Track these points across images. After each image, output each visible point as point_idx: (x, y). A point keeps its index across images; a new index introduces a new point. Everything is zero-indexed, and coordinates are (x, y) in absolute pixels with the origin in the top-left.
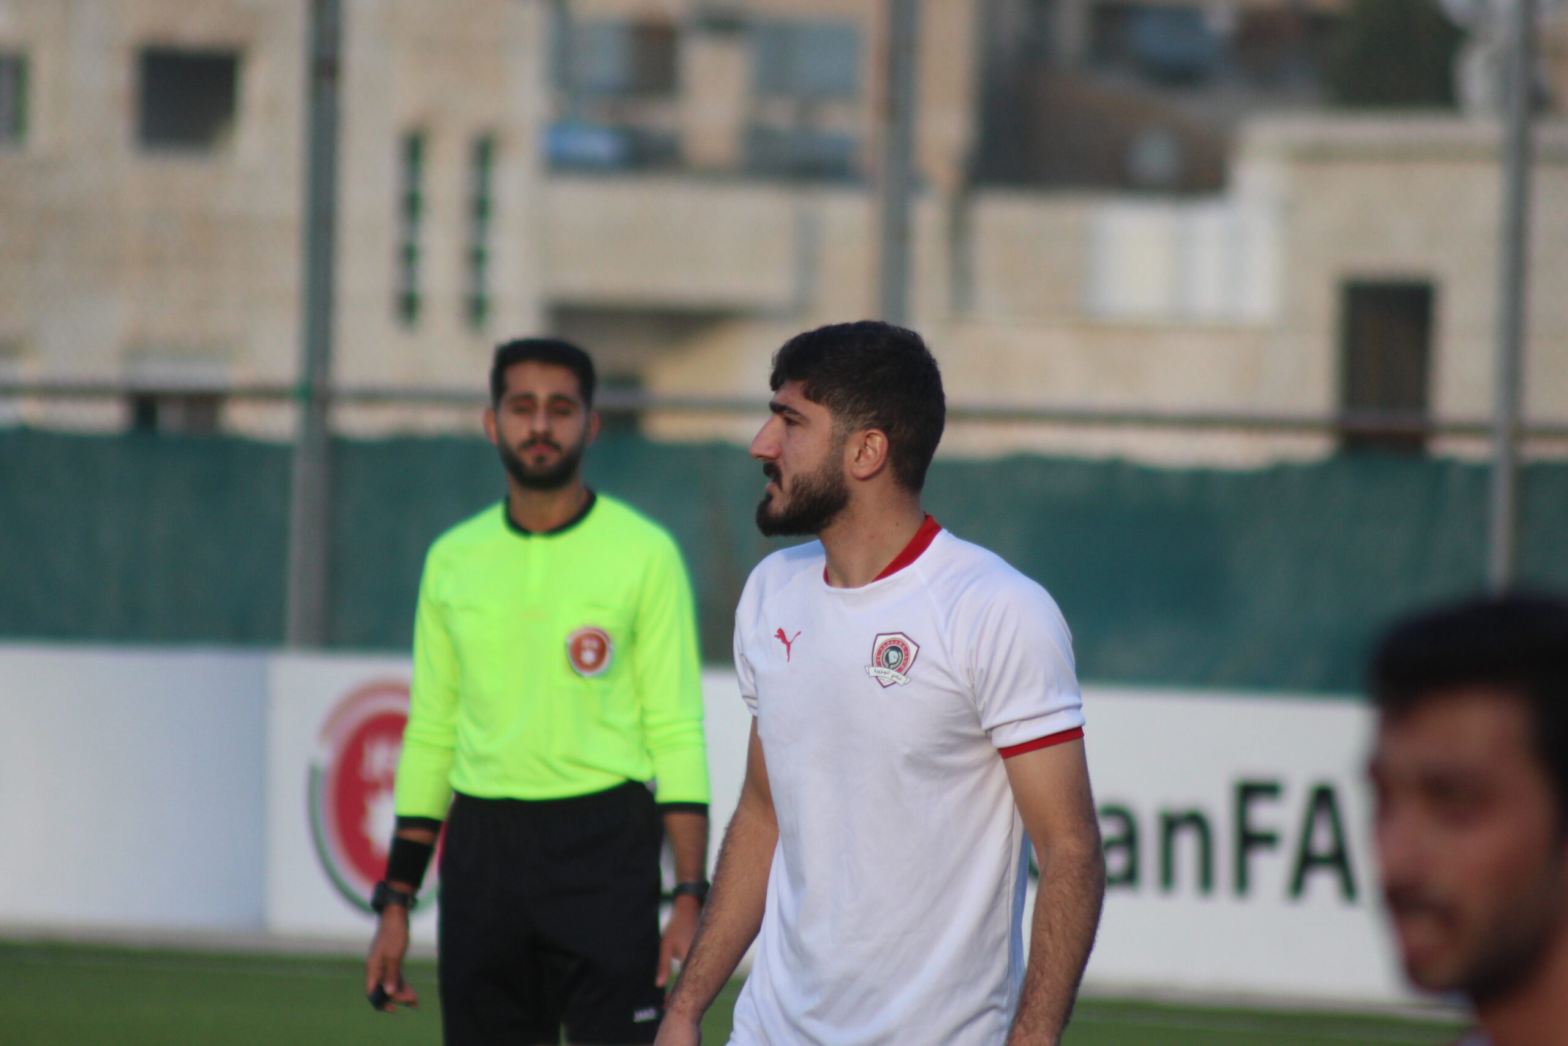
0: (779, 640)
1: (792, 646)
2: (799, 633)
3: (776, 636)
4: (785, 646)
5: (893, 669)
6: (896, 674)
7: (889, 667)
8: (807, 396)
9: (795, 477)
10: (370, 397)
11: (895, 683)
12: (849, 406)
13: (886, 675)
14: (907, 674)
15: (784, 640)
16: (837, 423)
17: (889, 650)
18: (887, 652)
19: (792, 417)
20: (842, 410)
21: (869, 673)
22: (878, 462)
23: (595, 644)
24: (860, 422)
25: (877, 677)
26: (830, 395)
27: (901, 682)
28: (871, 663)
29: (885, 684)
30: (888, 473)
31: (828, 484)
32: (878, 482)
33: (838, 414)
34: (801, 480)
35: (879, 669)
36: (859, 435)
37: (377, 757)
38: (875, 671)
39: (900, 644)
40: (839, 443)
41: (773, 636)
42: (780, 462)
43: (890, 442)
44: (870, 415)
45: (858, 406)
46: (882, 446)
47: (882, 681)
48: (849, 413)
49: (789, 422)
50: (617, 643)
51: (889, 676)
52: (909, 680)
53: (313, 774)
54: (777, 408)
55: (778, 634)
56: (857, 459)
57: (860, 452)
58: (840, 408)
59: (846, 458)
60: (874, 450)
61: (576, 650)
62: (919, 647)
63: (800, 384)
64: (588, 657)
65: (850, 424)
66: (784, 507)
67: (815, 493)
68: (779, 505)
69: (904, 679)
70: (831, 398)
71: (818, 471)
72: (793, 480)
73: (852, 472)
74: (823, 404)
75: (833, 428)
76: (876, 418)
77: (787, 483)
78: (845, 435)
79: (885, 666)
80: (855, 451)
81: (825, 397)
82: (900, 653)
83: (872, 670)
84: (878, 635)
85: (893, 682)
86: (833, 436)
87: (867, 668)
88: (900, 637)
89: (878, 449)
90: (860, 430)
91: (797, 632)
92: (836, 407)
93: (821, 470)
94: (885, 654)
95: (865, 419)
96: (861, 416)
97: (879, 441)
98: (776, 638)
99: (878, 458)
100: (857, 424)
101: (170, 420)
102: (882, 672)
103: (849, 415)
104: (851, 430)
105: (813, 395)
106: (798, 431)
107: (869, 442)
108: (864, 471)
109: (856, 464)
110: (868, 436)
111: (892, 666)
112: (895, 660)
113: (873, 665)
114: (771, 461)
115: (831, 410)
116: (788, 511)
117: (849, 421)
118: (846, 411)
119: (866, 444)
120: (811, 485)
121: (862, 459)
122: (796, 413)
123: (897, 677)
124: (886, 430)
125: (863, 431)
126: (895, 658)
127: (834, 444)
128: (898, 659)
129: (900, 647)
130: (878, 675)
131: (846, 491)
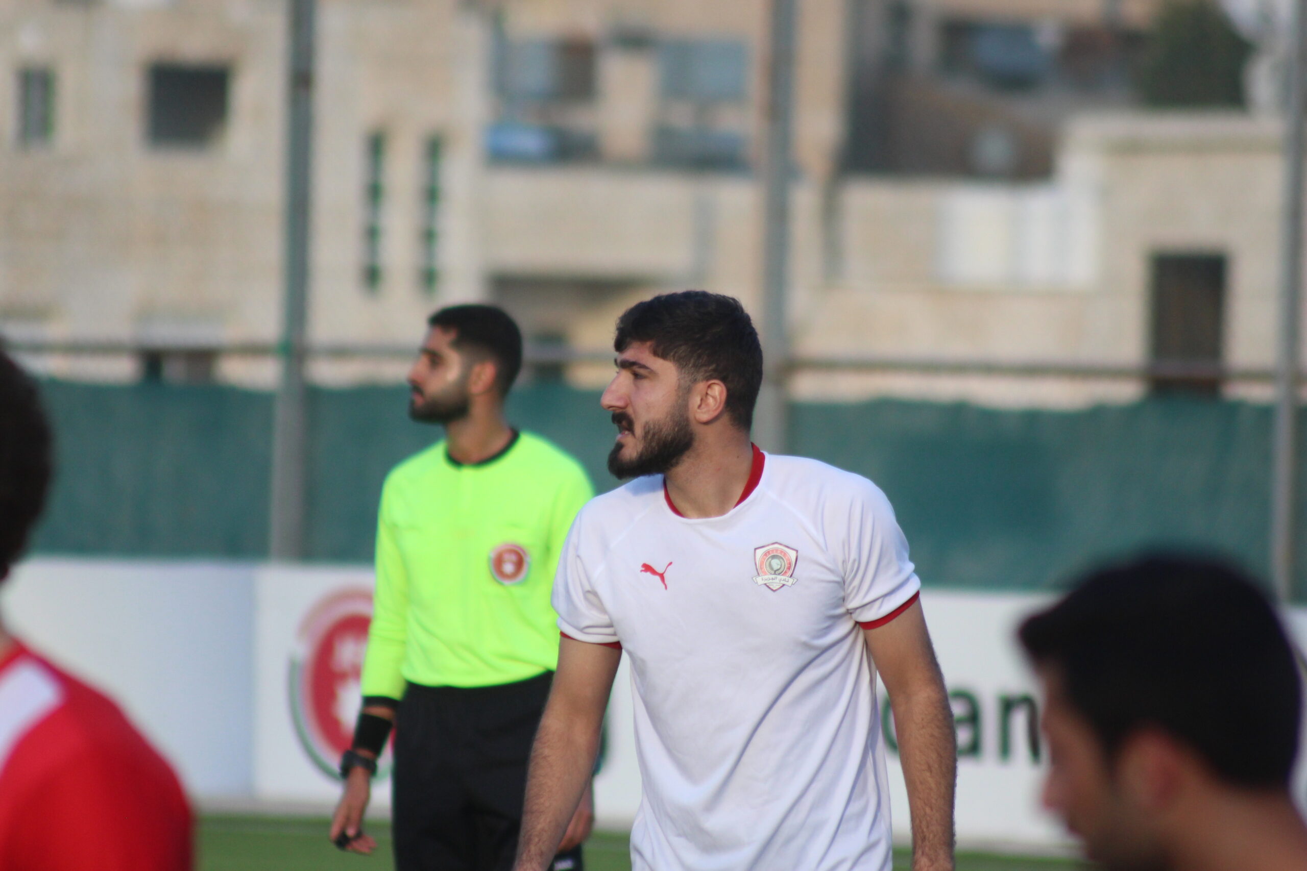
0: (648, 574)
1: (665, 575)
2: (671, 564)
3: (642, 571)
4: (657, 578)
5: (779, 574)
6: (783, 577)
7: (775, 574)
8: (655, 353)
9: (647, 423)
10: (340, 352)
11: (784, 585)
12: (692, 361)
13: (774, 581)
14: (793, 576)
15: (654, 572)
16: (683, 376)
17: (770, 559)
18: (769, 561)
19: (642, 371)
20: (686, 364)
21: (757, 583)
22: (719, 407)
23: (513, 558)
24: (702, 374)
25: (765, 584)
26: (676, 352)
27: (789, 584)
28: (756, 574)
29: (774, 589)
30: (726, 418)
31: (676, 429)
32: (718, 426)
33: (683, 368)
34: (652, 427)
35: (766, 577)
36: (701, 386)
37: (346, 652)
38: (763, 580)
39: (779, 552)
40: (685, 392)
41: (639, 571)
42: (630, 411)
43: (728, 390)
44: (711, 368)
45: (701, 361)
46: (721, 394)
47: (771, 587)
48: (692, 367)
49: (637, 376)
50: (534, 557)
51: (777, 581)
52: (795, 580)
53: (292, 666)
54: (625, 365)
55: (643, 569)
56: (699, 406)
57: (702, 400)
58: (685, 363)
59: (690, 406)
60: (714, 398)
61: (498, 562)
62: (797, 551)
63: (648, 344)
64: (509, 568)
65: (693, 376)
66: (637, 452)
67: (666, 437)
68: (632, 449)
69: (791, 580)
70: (677, 355)
71: (667, 417)
72: (645, 427)
73: (695, 418)
74: (670, 361)
75: (679, 380)
76: (715, 370)
77: (639, 430)
78: (689, 386)
79: (771, 574)
80: (697, 400)
81: (672, 354)
82: (781, 560)
83: (760, 580)
84: (756, 549)
85: (782, 585)
86: (679, 386)
87: (754, 578)
88: (776, 546)
89: (718, 397)
90: (702, 381)
91: (669, 563)
92: (681, 362)
93: (669, 416)
94: (768, 564)
95: (706, 371)
96: (703, 369)
97: (718, 391)
98: (644, 573)
99: (718, 404)
100: (700, 376)
101: (174, 372)
102: (769, 579)
103: (692, 369)
104: (695, 381)
105: (661, 353)
106: (645, 383)
107: (709, 392)
108: (705, 417)
109: (699, 411)
110: (709, 387)
111: (777, 573)
112: (779, 567)
113: (758, 574)
114: (621, 410)
115: (677, 365)
116: (641, 456)
117: (692, 374)
118: (690, 365)
119: (707, 394)
120: (661, 431)
121: (703, 406)
122: (644, 367)
123: (785, 580)
124: (724, 380)
125: (704, 382)
126: (778, 565)
127: (680, 394)
128: (781, 565)
129: (779, 555)
130: (766, 582)
131: (691, 434)
